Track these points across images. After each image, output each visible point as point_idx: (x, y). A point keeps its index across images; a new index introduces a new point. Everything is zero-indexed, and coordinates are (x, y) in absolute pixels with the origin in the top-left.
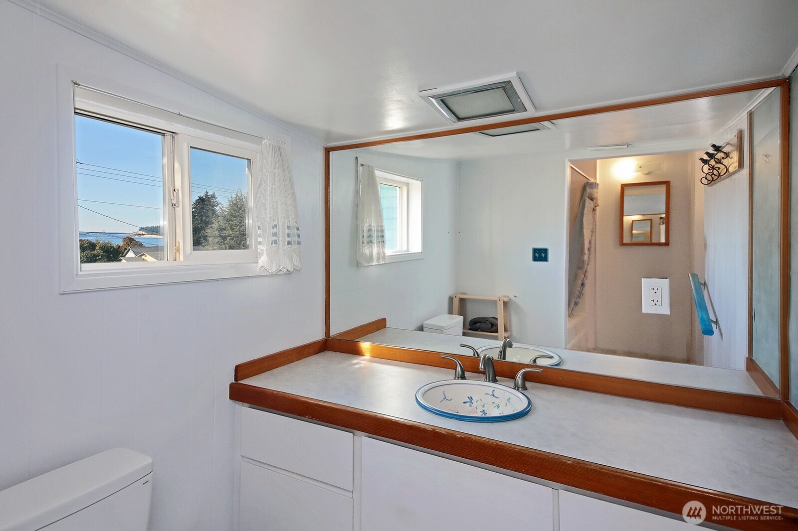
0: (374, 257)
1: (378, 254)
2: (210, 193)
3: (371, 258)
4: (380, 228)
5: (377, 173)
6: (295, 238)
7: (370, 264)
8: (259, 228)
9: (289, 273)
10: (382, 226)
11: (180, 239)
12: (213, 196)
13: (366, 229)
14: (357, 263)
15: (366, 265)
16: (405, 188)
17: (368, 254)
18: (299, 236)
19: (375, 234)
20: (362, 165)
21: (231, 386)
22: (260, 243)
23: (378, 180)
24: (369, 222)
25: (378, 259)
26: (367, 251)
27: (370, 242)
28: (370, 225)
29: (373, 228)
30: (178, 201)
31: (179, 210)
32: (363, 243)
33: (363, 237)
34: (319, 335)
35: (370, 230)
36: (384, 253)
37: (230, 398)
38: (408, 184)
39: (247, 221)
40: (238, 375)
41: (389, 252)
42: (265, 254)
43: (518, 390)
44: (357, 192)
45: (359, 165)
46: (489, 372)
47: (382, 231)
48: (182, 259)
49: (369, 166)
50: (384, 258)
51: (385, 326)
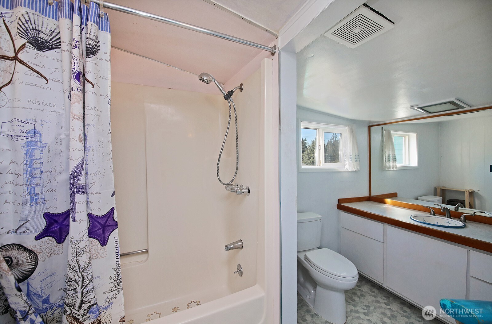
0: (391, 167)
1: (393, 166)
2: (304, 139)
3: (390, 167)
4: (394, 155)
5: (392, 132)
6: (358, 159)
7: (389, 170)
8: (345, 156)
9: (355, 171)
10: (395, 154)
11: (321, 159)
12: (305, 140)
13: (387, 156)
14: (383, 168)
15: (387, 170)
16: (407, 137)
17: (388, 166)
18: (359, 158)
19: (391, 158)
20: (385, 130)
21: (337, 204)
22: (345, 161)
23: (392, 135)
24: (388, 152)
25: (393, 168)
26: (387, 164)
27: (389, 161)
28: (389, 154)
29: (390, 155)
30: (321, 148)
31: (321, 151)
32: (386, 161)
33: (386, 159)
34: (366, 194)
35: (389, 156)
36: (396, 166)
37: (337, 208)
38: (409, 135)
39: (340, 153)
40: (340, 202)
41: (399, 165)
42: (347, 164)
43: (462, 222)
44: (382, 141)
45: (383, 130)
46: (447, 214)
47: (395, 156)
48: (322, 165)
49: (388, 130)
50: (396, 167)
51: (397, 196)
